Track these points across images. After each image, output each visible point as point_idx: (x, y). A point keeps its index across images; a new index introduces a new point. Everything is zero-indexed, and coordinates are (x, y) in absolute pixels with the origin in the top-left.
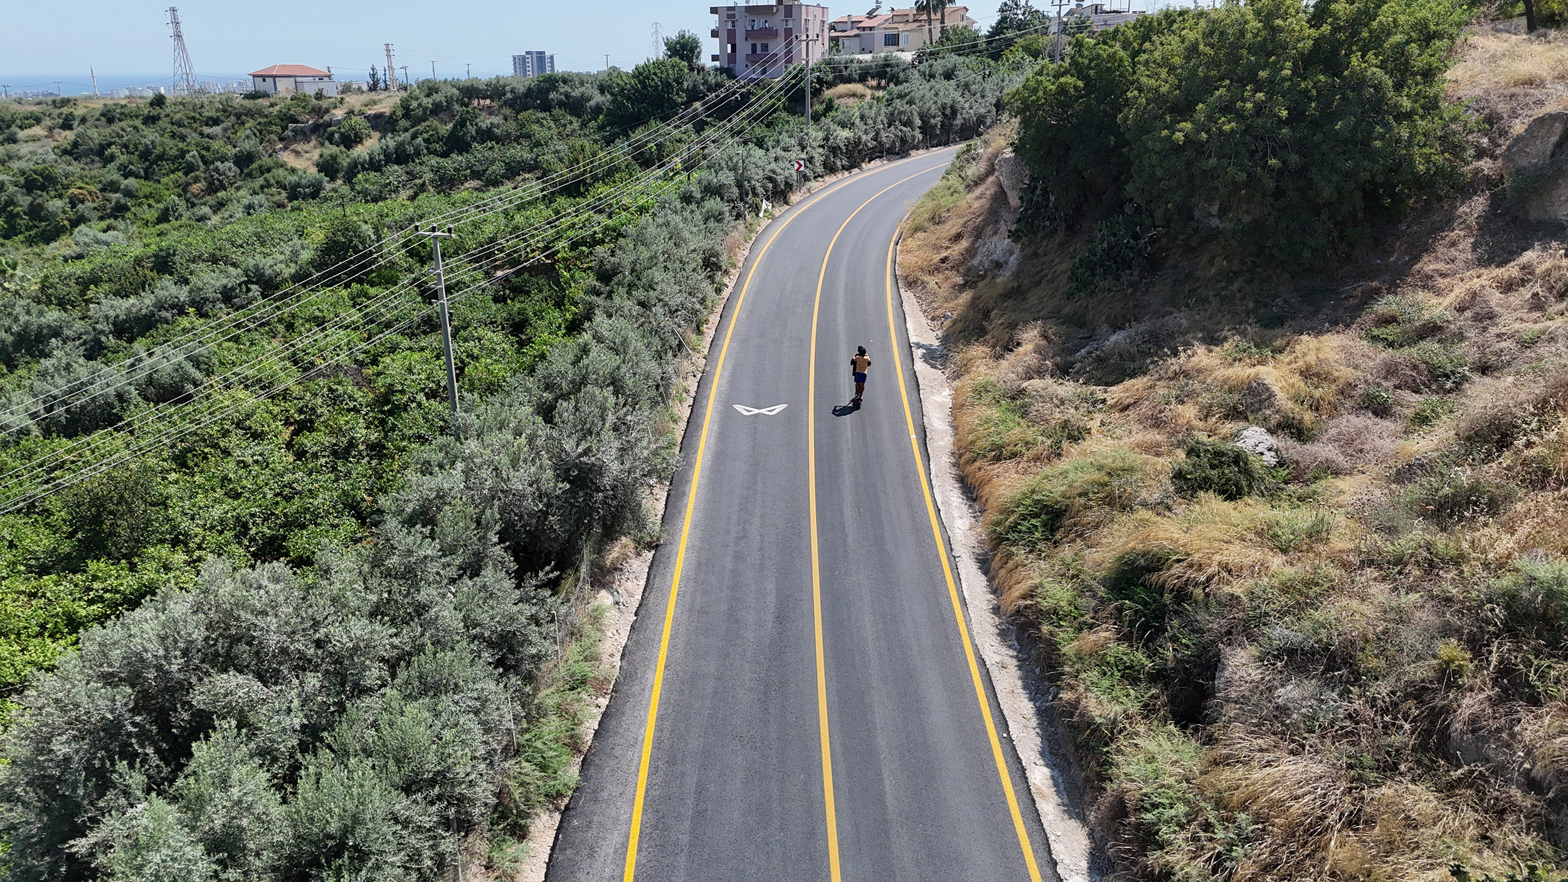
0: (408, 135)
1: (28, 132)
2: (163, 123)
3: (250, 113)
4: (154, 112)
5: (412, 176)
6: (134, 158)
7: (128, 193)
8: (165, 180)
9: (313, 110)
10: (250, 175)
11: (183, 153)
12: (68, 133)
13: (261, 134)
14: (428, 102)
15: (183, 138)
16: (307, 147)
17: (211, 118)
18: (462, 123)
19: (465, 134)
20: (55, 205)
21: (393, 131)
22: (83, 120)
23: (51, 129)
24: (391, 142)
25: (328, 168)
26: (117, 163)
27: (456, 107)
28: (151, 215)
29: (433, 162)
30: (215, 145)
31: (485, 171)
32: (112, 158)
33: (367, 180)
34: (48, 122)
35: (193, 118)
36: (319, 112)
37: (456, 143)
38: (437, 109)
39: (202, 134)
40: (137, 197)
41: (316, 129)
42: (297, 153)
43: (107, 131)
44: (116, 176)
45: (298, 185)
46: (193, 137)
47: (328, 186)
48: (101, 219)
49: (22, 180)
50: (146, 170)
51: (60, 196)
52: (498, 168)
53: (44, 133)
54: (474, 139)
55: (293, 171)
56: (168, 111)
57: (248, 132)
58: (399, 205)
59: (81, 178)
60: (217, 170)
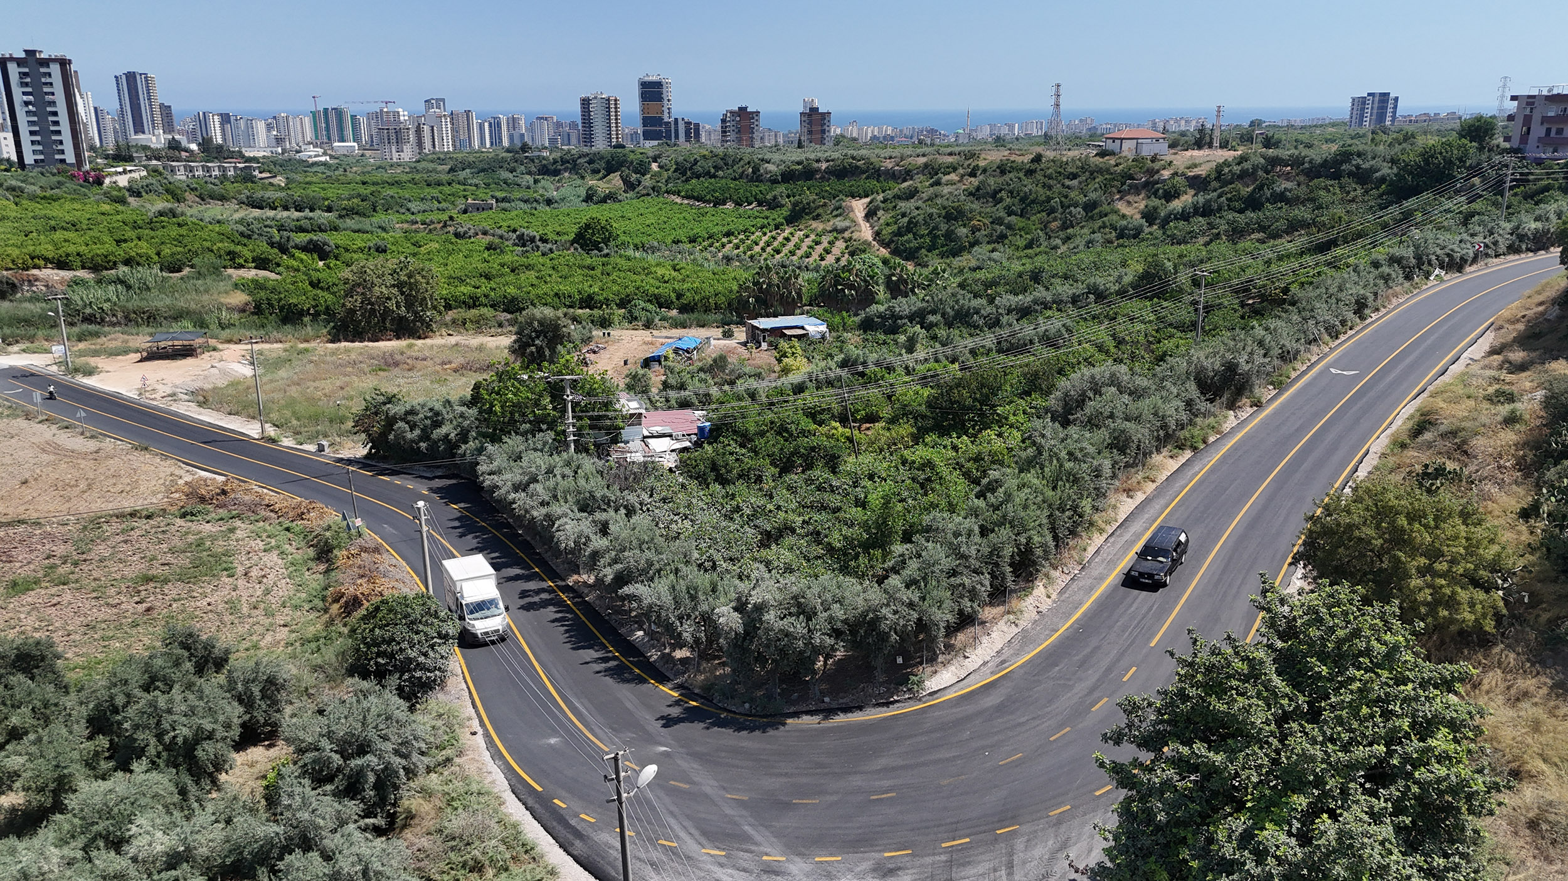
0: (1215, 194)
1: (947, 177)
2: (1039, 176)
3: (1100, 171)
4: (1033, 167)
5: (1211, 226)
6: (1016, 200)
7: (1009, 227)
8: (1033, 218)
9: (1148, 170)
10: (1092, 218)
11: (1049, 199)
12: (973, 179)
13: (1105, 187)
14: (1237, 169)
15: (1050, 188)
16: (1136, 199)
17: (1072, 173)
18: (1260, 188)
19: (1261, 196)
20: (962, 231)
21: (1205, 190)
22: (985, 171)
23: (962, 176)
24: (1201, 199)
25: (1150, 216)
26: (1004, 204)
27: (1260, 173)
28: (1021, 243)
29: (1230, 217)
30: (1072, 195)
31: (1269, 227)
32: (1001, 200)
33: (1178, 228)
34: (961, 171)
35: (1060, 173)
36: (1152, 172)
37: (1253, 203)
38: (1243, 176)
39: (1063, 185)
40: (1014, 230)
41: (1146, 185)
42: (1129, 203)
43: (1000, 180)
44: (1002, 214)
45: (1126, 228)
46: (1058, 188)
47: (1147, 230)
48: (988, 243)
49: (944, 212)
50: (1022, 210)
51: (964, 226)
52: (1282, 224)
53: (957, 178)
54: (1268, 200)
55: (1124, 216)
56: (1042, 166)
57: (1097, 185)
58: (1195, 249)
59: (980, 213)
60: (1070, 213)
